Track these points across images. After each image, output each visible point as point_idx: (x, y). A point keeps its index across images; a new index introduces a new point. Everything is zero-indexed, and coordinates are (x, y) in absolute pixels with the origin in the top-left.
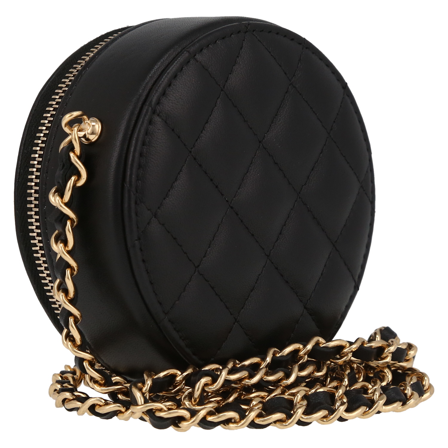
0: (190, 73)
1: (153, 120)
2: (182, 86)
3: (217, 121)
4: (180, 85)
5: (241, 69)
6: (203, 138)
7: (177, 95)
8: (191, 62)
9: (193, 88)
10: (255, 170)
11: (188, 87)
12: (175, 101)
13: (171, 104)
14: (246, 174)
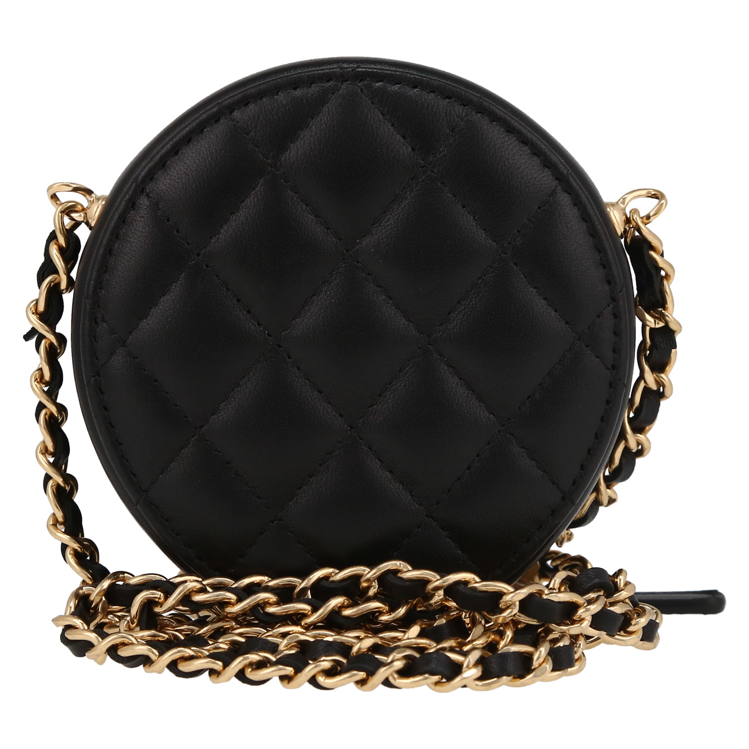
0: (212, 136)
1: (137, 203)
2: (194, 155)
3: (250, 212)
4: (191, 154)
5: (311, 136)
6: (221, 236)
7: (182, 168)
8: (222, 121)
9: (209, 159)
10: (328, 293)
11: (202, 158)
12: (175, 176)
13: (169, 181)
14: (311, 297)
